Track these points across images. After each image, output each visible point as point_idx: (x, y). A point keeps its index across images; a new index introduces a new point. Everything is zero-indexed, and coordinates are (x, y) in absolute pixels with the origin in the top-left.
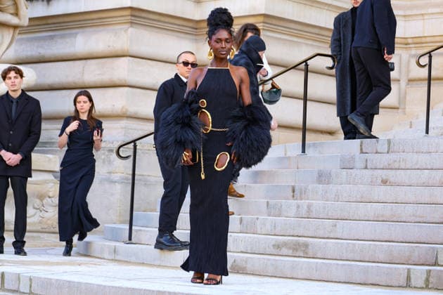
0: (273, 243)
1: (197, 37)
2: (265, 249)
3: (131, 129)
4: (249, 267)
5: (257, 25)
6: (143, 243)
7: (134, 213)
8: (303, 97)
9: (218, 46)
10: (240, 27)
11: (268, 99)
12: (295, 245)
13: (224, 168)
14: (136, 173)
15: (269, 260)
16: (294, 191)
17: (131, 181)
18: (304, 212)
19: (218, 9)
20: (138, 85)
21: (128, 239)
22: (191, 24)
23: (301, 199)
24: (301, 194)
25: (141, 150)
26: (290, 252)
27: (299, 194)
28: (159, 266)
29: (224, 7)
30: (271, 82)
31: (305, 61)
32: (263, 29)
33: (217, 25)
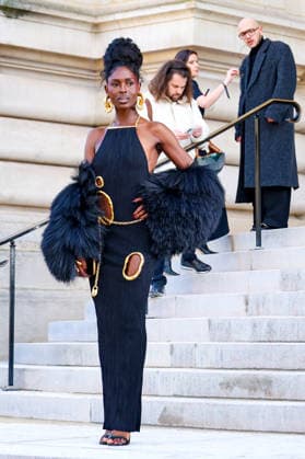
0: (221, 380)
2: (209, 389)
3: (7, 222)
4: (186, 417)
6: (29, 387)
7: (16, 345)
9: (116, 90)
12: (253, 382)
13: (136, 276)
14: (16, 286)
15: (215, 405)
16: (247, 304)
17: (8, 298)
18: (262, 332)
19: (117, 40)
20: (14, 156)
21: (7, 383)
22: (86, 66)
23: (258, 314)
24: (258, 306)
25: (22, 251)
26: (245, 393)
27: (254, 307)
28: (54, 421)
29: (125, 37)
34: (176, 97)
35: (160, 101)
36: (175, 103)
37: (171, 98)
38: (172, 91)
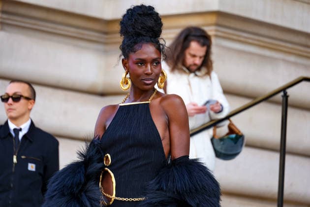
1: (108, 48)
5: (206, 29)
8: (279, 148)
9: (140, 70)
10: (178, 31)
11: (223, 152)
22: (98, 26)
29: (147, 5)
30: (227, 123)
31: (284, 89)
32: (216, 36)
33: (138, 35)
34: (194, 68)
35: (176, 72)
36: (192, 75)
37: (188, 68)
38: (190, 60)
